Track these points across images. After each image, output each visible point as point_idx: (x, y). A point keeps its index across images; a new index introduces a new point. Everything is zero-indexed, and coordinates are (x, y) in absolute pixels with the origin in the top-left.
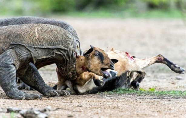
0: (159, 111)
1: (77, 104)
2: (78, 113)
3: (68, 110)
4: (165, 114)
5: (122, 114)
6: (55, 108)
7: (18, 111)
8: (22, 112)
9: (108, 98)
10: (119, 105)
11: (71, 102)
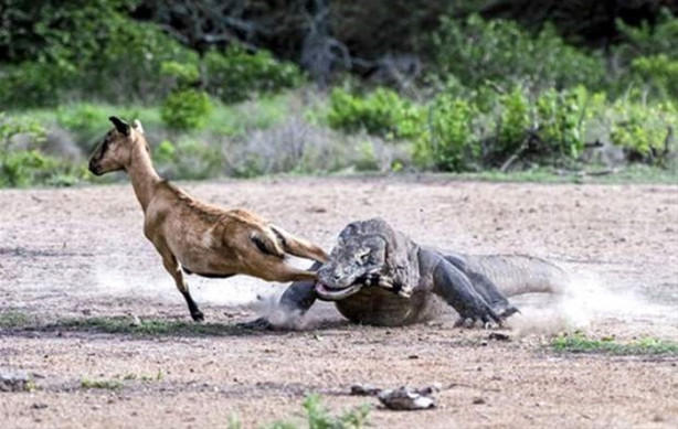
0: (653, 390)
1: (490, 374)
2: (495, 394)
3: (475, 387)
4: (667, 396)
5: (582, 395)
6: (449, 384)
7: (375, 392)
8: (382, 395)
9: (553, 360)
10: (575, 374)
11: (479, 369)
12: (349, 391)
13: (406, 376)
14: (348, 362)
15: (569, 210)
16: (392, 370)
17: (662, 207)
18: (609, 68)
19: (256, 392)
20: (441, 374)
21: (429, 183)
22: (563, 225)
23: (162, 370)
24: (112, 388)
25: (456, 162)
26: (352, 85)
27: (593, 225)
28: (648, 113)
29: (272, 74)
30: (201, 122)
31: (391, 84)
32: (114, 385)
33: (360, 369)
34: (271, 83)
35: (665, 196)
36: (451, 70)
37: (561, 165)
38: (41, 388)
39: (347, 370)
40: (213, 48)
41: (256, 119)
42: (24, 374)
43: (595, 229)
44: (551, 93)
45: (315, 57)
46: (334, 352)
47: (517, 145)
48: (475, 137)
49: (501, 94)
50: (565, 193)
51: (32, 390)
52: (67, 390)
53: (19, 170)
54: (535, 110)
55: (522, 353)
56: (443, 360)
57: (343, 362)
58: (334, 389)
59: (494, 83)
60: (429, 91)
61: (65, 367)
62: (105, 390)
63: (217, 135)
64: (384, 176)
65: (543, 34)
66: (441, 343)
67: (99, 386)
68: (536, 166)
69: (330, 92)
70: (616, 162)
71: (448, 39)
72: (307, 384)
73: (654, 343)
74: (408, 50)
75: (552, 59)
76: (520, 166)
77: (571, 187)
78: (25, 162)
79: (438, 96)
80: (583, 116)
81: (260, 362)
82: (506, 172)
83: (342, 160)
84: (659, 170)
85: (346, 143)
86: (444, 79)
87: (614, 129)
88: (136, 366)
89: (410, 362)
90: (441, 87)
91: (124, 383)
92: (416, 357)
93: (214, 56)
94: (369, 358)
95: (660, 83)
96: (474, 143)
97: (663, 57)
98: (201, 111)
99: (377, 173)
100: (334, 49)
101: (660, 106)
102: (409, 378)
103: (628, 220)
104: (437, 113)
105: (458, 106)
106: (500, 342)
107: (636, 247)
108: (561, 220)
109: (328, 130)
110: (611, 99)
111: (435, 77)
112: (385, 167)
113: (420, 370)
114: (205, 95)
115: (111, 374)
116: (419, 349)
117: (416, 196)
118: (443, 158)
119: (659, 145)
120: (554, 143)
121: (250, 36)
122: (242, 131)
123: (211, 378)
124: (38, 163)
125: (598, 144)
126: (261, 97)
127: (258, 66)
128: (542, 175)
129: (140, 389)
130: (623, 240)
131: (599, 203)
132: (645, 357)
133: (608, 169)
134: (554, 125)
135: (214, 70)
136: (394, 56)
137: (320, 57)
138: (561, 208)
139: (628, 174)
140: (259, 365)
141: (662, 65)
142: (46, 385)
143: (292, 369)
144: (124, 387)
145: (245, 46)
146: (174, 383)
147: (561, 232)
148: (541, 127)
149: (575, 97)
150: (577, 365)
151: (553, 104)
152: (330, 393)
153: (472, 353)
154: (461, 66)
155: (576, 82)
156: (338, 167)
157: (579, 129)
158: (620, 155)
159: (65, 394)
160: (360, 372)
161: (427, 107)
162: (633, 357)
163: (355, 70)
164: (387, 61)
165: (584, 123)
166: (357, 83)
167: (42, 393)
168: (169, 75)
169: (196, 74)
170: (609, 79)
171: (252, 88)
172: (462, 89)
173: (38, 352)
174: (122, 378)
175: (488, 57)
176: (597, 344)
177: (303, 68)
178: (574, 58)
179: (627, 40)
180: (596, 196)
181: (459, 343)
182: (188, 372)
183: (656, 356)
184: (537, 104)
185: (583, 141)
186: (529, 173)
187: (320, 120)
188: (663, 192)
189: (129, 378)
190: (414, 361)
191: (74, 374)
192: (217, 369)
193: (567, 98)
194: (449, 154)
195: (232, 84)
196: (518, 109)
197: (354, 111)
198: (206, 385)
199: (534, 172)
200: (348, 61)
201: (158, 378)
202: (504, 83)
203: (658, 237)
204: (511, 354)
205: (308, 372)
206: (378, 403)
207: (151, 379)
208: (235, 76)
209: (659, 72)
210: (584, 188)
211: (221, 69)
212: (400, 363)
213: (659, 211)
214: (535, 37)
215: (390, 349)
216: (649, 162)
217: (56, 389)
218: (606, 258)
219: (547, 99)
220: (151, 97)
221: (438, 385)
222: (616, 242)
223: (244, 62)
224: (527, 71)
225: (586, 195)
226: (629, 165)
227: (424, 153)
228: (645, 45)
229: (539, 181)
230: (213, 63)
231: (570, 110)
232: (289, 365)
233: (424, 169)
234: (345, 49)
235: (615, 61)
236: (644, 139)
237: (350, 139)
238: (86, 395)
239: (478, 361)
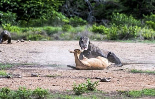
0: (148, 79)
1: (120, 76)
2: (121, 79)
3: (117, 78)
4: (151, 81)
5: (136, 80)
6: (113, 77)
7: (99, 79)
8: (101, 79)
9: (131, 74)
10: (135, 76)
11: (118, 75)
12: (95, 78)
14: (95, 73)
15: (134, 48)
17: (150, 47)
18: (142, 23)
19: (78, 78)
20: (111, 76)
21: (109, 42)
22: (133, 50)
24: (53, 77)
25: (114, 38)
26: (96, 25)
27: (138, 50)
28: (148, 31)
29: (82, 22)
30: (69, 30)
31: (103, 24)
32: (53, 76)
34: (82, 24)
35: (151, 46)
36: (114, 22)
37: (133, 40)
38: (40, 76)
39: (95, 75)
40: (72, 17)
41: (79, 30)
42: (37, 74)
43: (139, 51)
44: (131, 27)
45: (90, 19)
47: (125, 36)
48: (118, 34)
49: (123, 27)
50: (134, 45)
51: (38, 77)
52: (45, 77)
53: (37, 38)
54: (129, 30)
55: (125, 72)
56: (112, 73)
58: (92, 78)
59: (122, 25)
60: (110, 26)
61: (44, 73)
62: (51, 77)
63: (72, 33)
64: (102, 41)
65: (130, 17)
67: (50, 76)
68: (128, 40)
69: (92, 26)
70: (143, 39)
71: (113, 17)
72: (88, 77)
73: (149, 71)
74: (106, 19)
75: (131, 21)
76: (126, 39)
77: (134, 43)
78: (38, 36)
79: (111, 27)
80: (137, 31)
82: (123, 40)
83: (94, 38)
84: (150, 41)
85: (95, 35)
86: (112, 24)
87: (142, 33)
88: (57, 73)
89: (106, 73)
90: (112, 25)
91: (55, 76)
92: (107, 73)
93: (72, 19)
94: (99, 73)
95: (150, 25)
96: (118, 35)
97: (151, 21)
98: (69, 28)
99: (101, 40)
100: (93, 18)
101: (150, 30)
102: (106, 76)
103: (144, 49)
104: (111, 30)
105: (115, 29)
106: (122, 70)
107: (146, 54)
108: (133, 49)
109: (92, 32)
110: (142, 28)
111: (111, 23)
112: (102, 39)
113: (107, 75)
114: (70, 26)
115: (52, 74)
116: (107, 71)
117: (107, 44)
118: (112, 38)
119: (150, 36)
120: (132, 36)
121: (78, 15)
122: (76, 32)
123: (70, 75)
124: (40, 37)
125: (139, 36)
126: (80, 26)
127: (79, 21)
128: (129, 41)
129: (58, 77)
130: (143, 53)
131: (139, 46)
132: (147, 73)
133: (141, 40)
134: (132, 33)
135: (72, 21)
136: (104, 20)
137: (91, 19)
138: (133, 47)
139: (144, 41)
140: (79, 73)
141: (151, 23)
142: (41, 76)
143: (85, 74)
144: (55, 77)
145: (77, 17)
146: (64, 76)
147: (133, 51)
148: (130, 33)
149: (136, 28)
150: (135, 75)
151: (132, 29)
152: (92, 79)
153: (117, 72)
154: (115, 22)
155: (136, 25)
156: (93, 39)
157: (136, 33)
158: (143, 38)
159: (44, 78)
160: (97, 75)
161: (109, 29)
162: (145, 74)
163: (97, 22)
164: (103, 20)
165: (137, 32)
166: (97, 24)
167: (40, 77)
168: (64, 22)
169: (69, 22)
170: (141, 25)
171: (79, 24)
172: (116, 26)
173: (39, 70)
174: (54, 75)
175: (120, 20)
176: (139, 71)
177: (88, 21)
178: (135, 21)
179: (145, 18)
180: (139, 45)
181: (114, 70)
182: (66, 74)
183: (149, 74)
184: (129, 29)
185: (137, 36)
186: (127, 41)
187: (90, 31)
188: (151, 45)
189: (56, 75)
191: (46, 74)
192: (72, 74)
193: (134, 28)
194: (113, 37)
195: (75, 23)
196: (126, 29)
197: (96, 29)
198: (69, 77)
199: (128, 41)
200: (96, 20)
201: (61, 75)
202: (123, 25)
203: (150, 53)
204: (124, 72)
205: (88, 75)
206: (100, 80)
208: (75, 22)
209: (150, 24)
210: (137, 44)
211: (73, 21)
212: (104, 74)
213: (150, 48)
214: (129, 17)
215: (102, 71)
216: (148, 39)
217: (43, 77)
218: (140, 56)
219: (131, 28)
220: (60, 26)
221: (111, 78)
222: (142, 53)
223: (77, 20)
224: (127, 23)
225: (137, 45)
226: (145, 40)
227: (109, 37)
228: (148, 19)
229: (129, 42)
230: (71, 20)
231: (135, 30)
233: (109, 40)
234: (95, 18)
235: (143, 22)
236: (147, 35)
237: (96, 34)
238: (48, 78)
239: (118, 74)
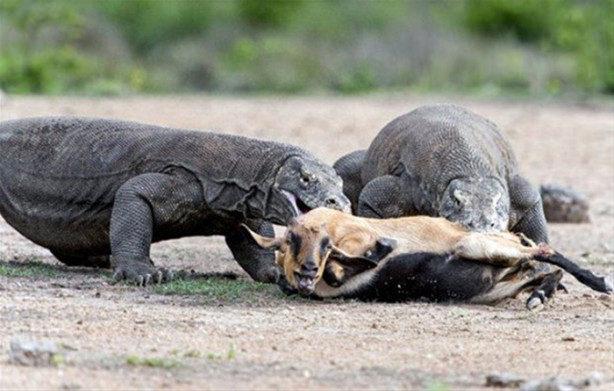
12: (484, 381)
13: (557, 364)
14: (483, 344)
16: (540, 355)
19: (360, 379)
20: (602, 363)
23: (235, 347)
24: (168, 368)
32: (169, 363)
33: (498, 352)
38: (72, 364)
39: (481, 355)
42: (49, 345)
46: (466, 330)
51: (61, 366)
52: (107, 368)
53: (47, 72)
56: (607, 344)
57: (477, 344)
58: (465, 378)
61: (104, 337)
62: (157, 370)
66: (605, 322)
67: (150, 365)
72: (427, 370)
81: (365, 341)
88: (200, 339)
89: (563, 345)
91: (184, 362)
92: (572, 340)
94: (512, 339)
102: (562, 367)
112: (537, 86)
115: (165, 349)
116: (575, 330)
117: (578, 129)
123: (300, 360)
129: (205, 369)
140: (364, 344)
142: (78, 360)
143: (408, 351)
144: (184, 367)
146: (250, 364)
152: (458, 384)
159: (105, 373)
160: (497, 357)
167: (73, 371)
173: (69, 316)
174: (180, 354)
182: (270, 350)
189: (190, 355)
190: (569, 345)
191: (117, 347)
192: (309, 348)
198: (293, 369)
201: (230, 357)
205: (430, 355)
207: (219, 358)
212: (550, 346)
215: (539, 328)
217: (93, 366)
221: (598, 375)
232: (404, 346)
238: (131, 375)
